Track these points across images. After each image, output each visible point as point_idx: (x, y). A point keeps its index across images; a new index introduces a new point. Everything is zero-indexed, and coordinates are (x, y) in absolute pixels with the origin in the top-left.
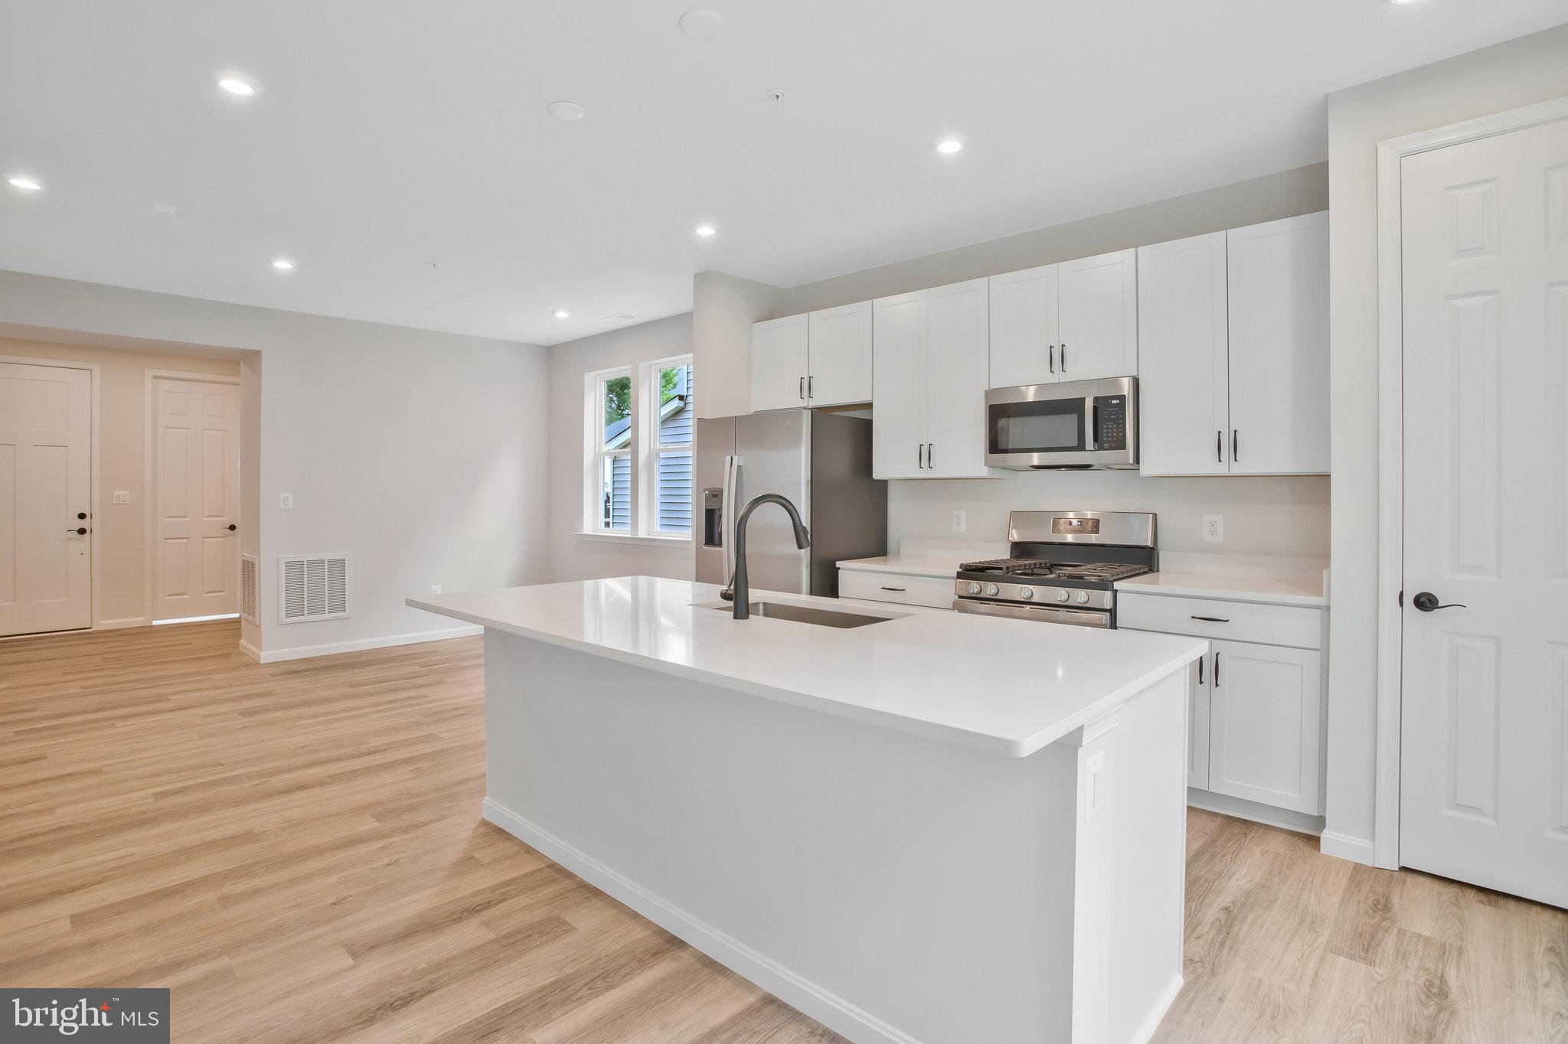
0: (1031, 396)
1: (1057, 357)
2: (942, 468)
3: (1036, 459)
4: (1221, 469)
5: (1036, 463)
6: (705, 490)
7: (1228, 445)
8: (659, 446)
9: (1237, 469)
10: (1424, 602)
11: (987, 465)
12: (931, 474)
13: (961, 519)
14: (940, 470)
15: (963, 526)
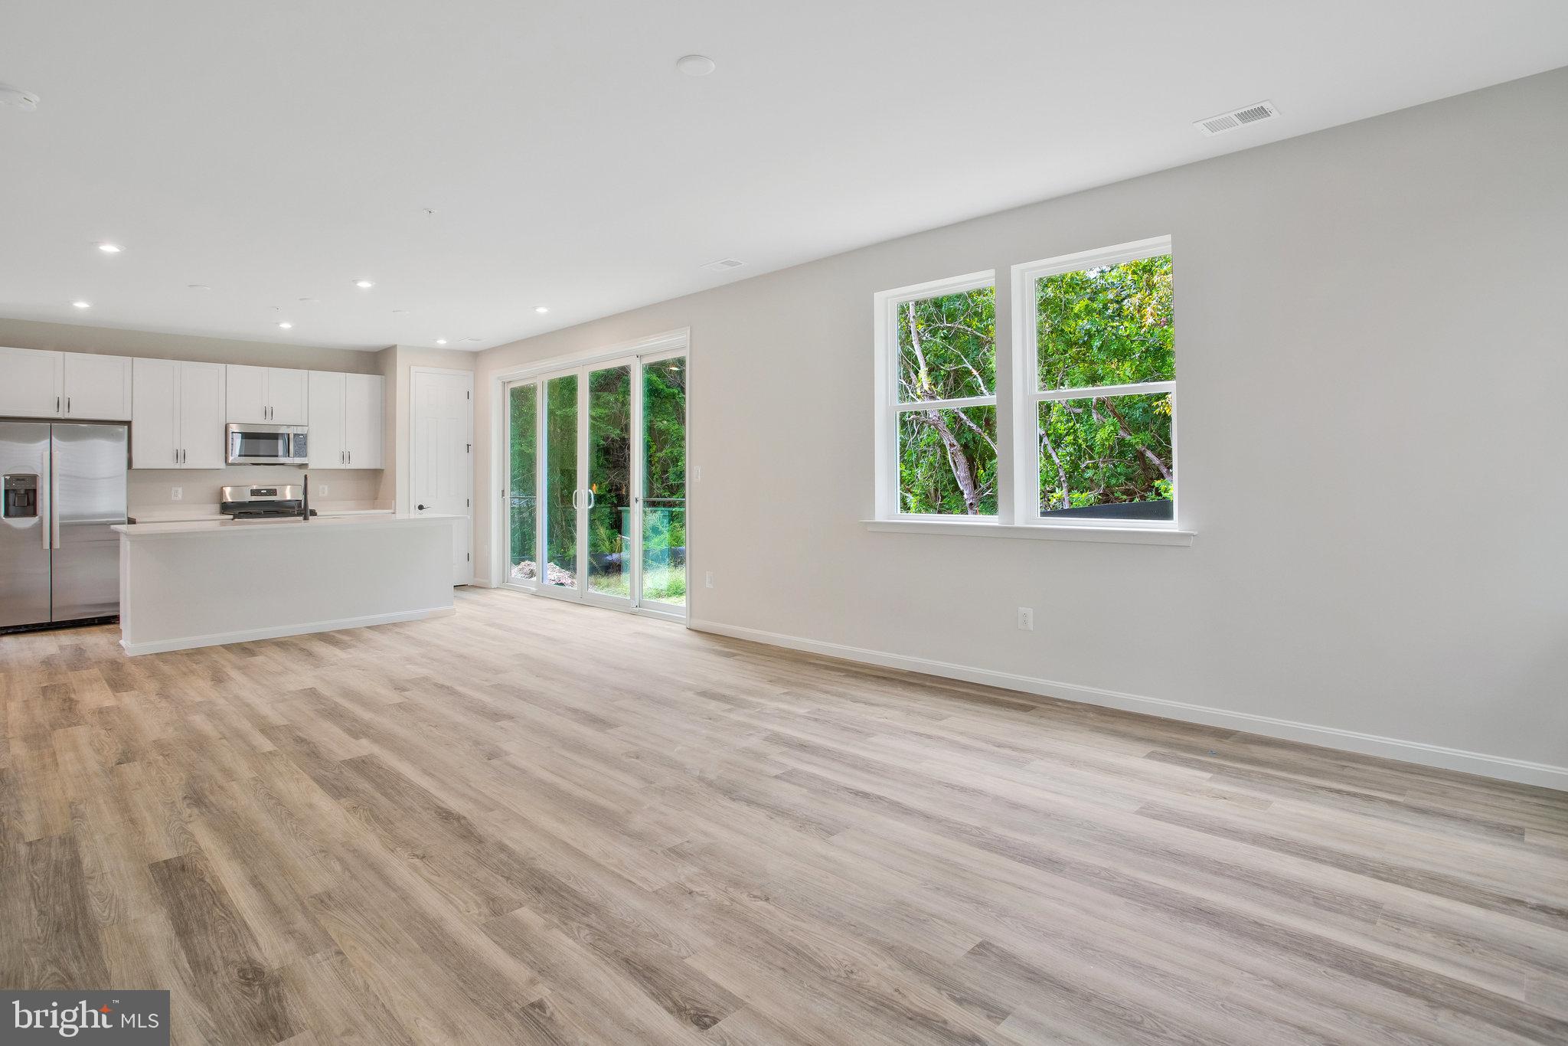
1: (268, 412)
4: (343, 467)
6: (5, 476)
7: (346, 457)
9: (349, 467)
10: (421, 507)
11: (226, 462)
12: (184, 466)
13: (178, 492)
14: (190, 464)
15: (180, 496)
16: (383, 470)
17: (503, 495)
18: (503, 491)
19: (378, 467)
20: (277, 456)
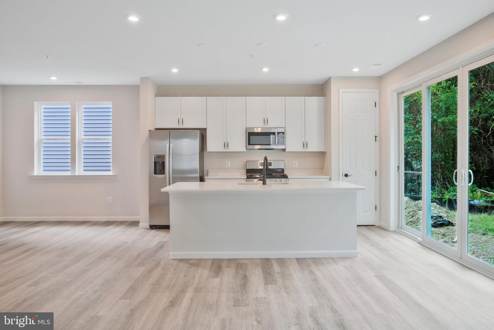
0: (259, 130)
1: (266, 121)
2: (231, 149)
3: (259, 147)
4: (304, 150)
5: (259, 148)
6: (154, 155)
7: (305, 145)
8: (83, 137)
9: (307, 150)
10: (346, 175)
11: (246, 148)
12: (228, 150)
13: (229, 163)
14: (230, 149)
15: (229, 166)
16: (326, 152)
17: (398, 169)
18: (398, 167)
19: (322, 150)
20: (270, 145)
